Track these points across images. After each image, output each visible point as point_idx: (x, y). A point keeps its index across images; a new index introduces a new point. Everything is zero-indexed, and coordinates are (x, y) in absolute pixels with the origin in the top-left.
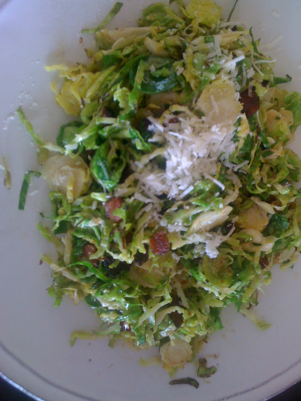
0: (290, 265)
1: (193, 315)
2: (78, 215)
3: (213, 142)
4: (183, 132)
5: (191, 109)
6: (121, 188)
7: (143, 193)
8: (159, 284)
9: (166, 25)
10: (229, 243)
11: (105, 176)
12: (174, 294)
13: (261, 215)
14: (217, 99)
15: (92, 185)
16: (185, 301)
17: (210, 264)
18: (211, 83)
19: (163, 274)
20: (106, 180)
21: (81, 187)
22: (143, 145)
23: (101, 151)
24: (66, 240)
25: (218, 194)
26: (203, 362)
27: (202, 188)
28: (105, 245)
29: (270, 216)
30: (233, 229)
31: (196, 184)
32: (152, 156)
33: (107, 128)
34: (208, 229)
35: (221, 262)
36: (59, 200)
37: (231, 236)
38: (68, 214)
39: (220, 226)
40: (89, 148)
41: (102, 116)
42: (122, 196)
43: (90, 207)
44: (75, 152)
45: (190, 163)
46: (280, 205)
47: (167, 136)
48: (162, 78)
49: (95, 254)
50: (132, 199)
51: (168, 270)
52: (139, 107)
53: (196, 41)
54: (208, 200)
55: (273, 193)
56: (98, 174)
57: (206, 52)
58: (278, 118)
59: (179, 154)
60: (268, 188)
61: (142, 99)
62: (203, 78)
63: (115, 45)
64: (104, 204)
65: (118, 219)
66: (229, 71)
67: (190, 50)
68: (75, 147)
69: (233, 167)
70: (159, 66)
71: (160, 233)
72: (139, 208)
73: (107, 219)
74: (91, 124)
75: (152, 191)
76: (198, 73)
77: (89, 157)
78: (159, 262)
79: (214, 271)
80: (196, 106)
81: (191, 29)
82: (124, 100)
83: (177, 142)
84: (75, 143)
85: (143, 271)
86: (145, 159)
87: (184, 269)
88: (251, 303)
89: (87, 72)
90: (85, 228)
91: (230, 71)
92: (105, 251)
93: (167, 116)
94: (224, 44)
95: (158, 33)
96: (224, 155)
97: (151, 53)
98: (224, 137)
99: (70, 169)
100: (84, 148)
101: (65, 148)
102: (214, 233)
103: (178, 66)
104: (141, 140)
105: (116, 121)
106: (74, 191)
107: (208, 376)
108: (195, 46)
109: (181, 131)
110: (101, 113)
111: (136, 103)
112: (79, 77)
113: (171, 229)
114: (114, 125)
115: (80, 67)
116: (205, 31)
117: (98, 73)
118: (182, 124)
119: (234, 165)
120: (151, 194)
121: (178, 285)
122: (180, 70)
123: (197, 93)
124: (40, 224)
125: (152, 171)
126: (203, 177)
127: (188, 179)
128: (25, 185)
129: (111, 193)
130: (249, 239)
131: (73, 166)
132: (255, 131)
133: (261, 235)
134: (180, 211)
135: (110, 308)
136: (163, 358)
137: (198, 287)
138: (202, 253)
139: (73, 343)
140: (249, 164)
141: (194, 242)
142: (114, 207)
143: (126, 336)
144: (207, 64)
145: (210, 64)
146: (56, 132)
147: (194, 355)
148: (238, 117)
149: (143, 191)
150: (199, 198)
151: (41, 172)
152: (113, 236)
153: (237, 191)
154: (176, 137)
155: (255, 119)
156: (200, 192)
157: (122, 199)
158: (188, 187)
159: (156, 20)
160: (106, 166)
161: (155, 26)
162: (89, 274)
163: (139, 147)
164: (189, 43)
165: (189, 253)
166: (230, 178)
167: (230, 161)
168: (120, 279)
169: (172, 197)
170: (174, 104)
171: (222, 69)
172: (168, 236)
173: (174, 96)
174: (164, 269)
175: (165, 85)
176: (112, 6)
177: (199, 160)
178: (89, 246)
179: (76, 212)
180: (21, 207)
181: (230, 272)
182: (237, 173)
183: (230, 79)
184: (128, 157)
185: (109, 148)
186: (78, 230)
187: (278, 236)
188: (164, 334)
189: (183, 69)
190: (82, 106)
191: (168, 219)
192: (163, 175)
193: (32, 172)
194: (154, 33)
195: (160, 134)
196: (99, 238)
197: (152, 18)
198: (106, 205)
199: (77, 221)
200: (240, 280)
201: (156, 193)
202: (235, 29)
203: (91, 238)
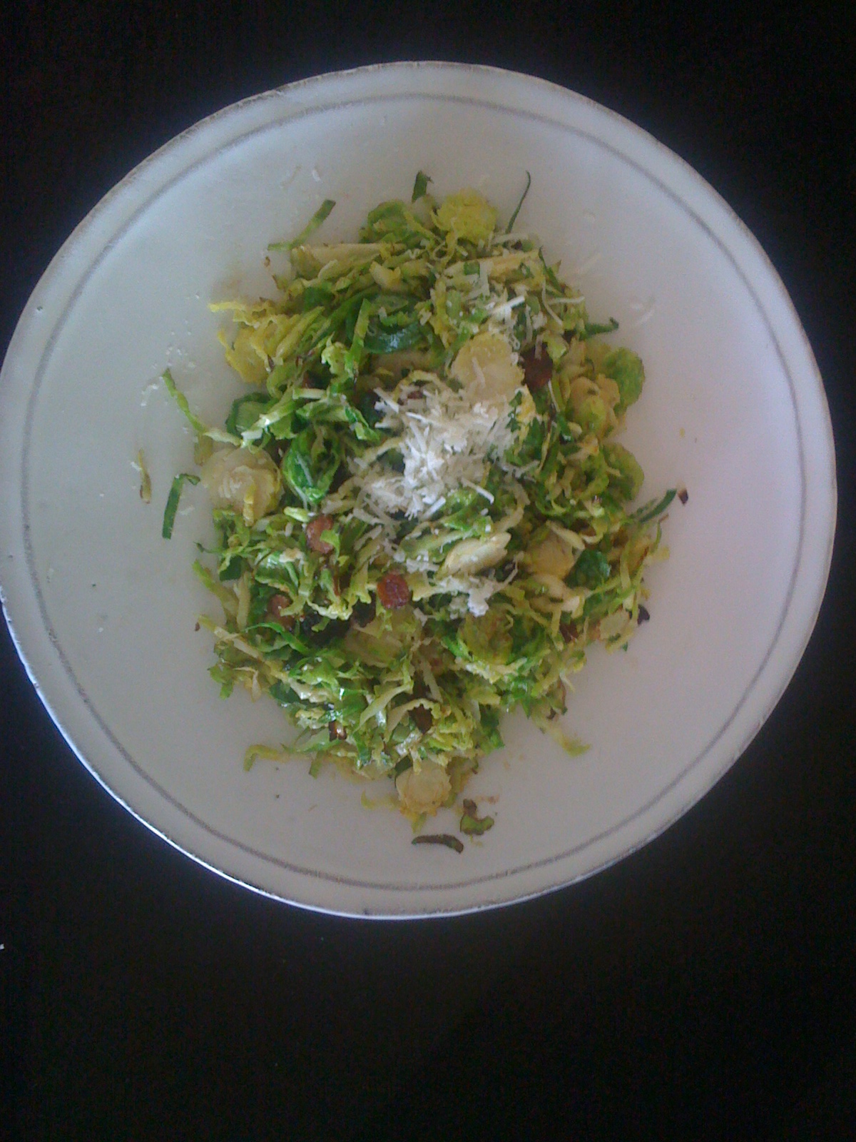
0: (621, 643)
1: (449, 713)
2: (261, 546)
3: (477, 430)
4: (430, 413)
5: (443, 378)
6: (333, 500)
7: (367, 509)
8: (394, 659)
9: (405, 242)
10: (508, 595)
11: (307, 481)
12: (417, 678)
13: (563, 552)
14: (482, 364)
15: (284, 497)
16: (436, 692)
17: (475, 628)
18: (472, 337)
19: (400, 644)
20: (308, 487)
21: (267, 501)
22: (367, 433)
23: (301, 441)
24: (240, 588)
25: (485, 511)
26: (470, 807)
27: (459, 501)
28: (305, 593)
29: (578, 555)
30: (515, 572)
31: (449, 494)
32: (382, 450)
33: (311, 405)
34: (473, 570)
35: (494, 625)
36: (230, 522)
37: (510, 583)
38: (245, 544)
39: (494, 567)
40: (280, 437)
41: (302, 386)
42: (334, 513)
43: (281, 532)
44: (256, 443)
45: (441, 461)
46: (592, 533)
47: (404, 420)
48: (396, 329)
49: (289, 608)
50: (350, 516)
51: (409, 638)
52: (361, 373)
53: (452, 270)
54: (469, 521)
55: (581, 514)
56: (295, 479)
57: (465, 290)
58: (592, 392)
59: (423, 447)
60: (572, 506)
61: (366, 360)
62: (460, 331)
63: (323, 273)
64: (304, 526)
65: (327, 549)
66: (502, 319)
67: (441, 286)
68: (257, 435)
69: (514, 471)
70: (392, 309)
71: (394, 573)
72: (360, 535)
73: (309, 552)
74: (285, 398)
75: (381, 506)
76: (453, 322)
77: (280, 452)
78: (394, 622)
79: (483, 639)
80: (450, 373)
81: (445, 249)
82: (337, 361)
83: (421, 429)
84: (257, 428)
85: (368, 637)
86: (371, 455)
87: (434, 638)
88: (554, 708)
89: (276, 314)
90: (273, 567)
91: (504, 320)
92: (306, 603)
93: (405, 388)
94: (496, 275)
95: (392, 254)
96: (495, 450)
97: (380, 288)
98: (494, 421)
99: (249, 470)
100: (273, 436)
101: (242, 438)
102: (484, 579)
103: (423, 310)
104: (364, 425)
105: (325, 395)
106: (254, 507)
107: (479, 833)
108: (450, 277)
109: (427, 412)
110: (301, 380)
111: (356, 367)
112: (265, 322)
113: (412, 566)
114: (321, 401)
115: (265, 305)
116: (468, 251)
117: (296, 317)
118: (428, 400)
119: (515, 468)
120: (379, 510)
121: (426, 667)
122: (425, 316)
123: (451, 353)
124: (197, 562)
125: (381, 474)
126: (461, 485)
127: (437, 485)
128: (174, 498)
129: (316, 509)
130: (541, 591)
131: (254, 466)
132: (547, 413)
133: (562, 584)
134: (426, 538)
135: (313, 700)
136: (401, 797)
137: (459, 669)
138: (463, 610)
139: (249, 765)
140: (539, 466)
141: (449, 592)
142: (321, 529)
143: (339, 754)
144: (466, 309)
145: (471, 309)
146: (225, 412)
147: (454, 794)
148: (516, 392)
149: (368, 505)
150: (455, 516)
151: (200, 477)
152: (319, 578)
153: (520, 510)
154: (419, 421)
155: (546, 393)
156: (457, 508)
157: (334, 517)
158: (437, 500)
159: (387, 232)
160: (308, 466)
161: (387, 243)
162: (278, 644)
163: (361, 436)
164: (440, 274)
165: (442, 610)
166: (509, 489)
167: (507, 461)
168: (330, 648)
169: (413, 517)
170: (416, 369)
171: (490, 316)
172: (406, 579)
173: (415, 356)
174: (401, 636)
175: (402, 339)
176: (318, 206)
177: (455, 458)
178: (279, 596)
179: (259, 542)
180: (167, 534)
181: (507, 639)
182: (521, 481)
183: (502, 332)
184: (343, 452)
185: (313, 437)
186: (262, 572)
187: (592, 588)
188: (402, 751)
189: (430, 314)
190: (268, 369)
191: (406, 551)
192: (400, 481)
193: (186, 475)
194: (385, 254)
195: (394, 416)
196: (296, 583)
197: (384, 228)
198: (307, 528)
199: (260, 556)
200: (525, 655)
201: (387, 510)
202: (518, 246)
203: (283, 583)
